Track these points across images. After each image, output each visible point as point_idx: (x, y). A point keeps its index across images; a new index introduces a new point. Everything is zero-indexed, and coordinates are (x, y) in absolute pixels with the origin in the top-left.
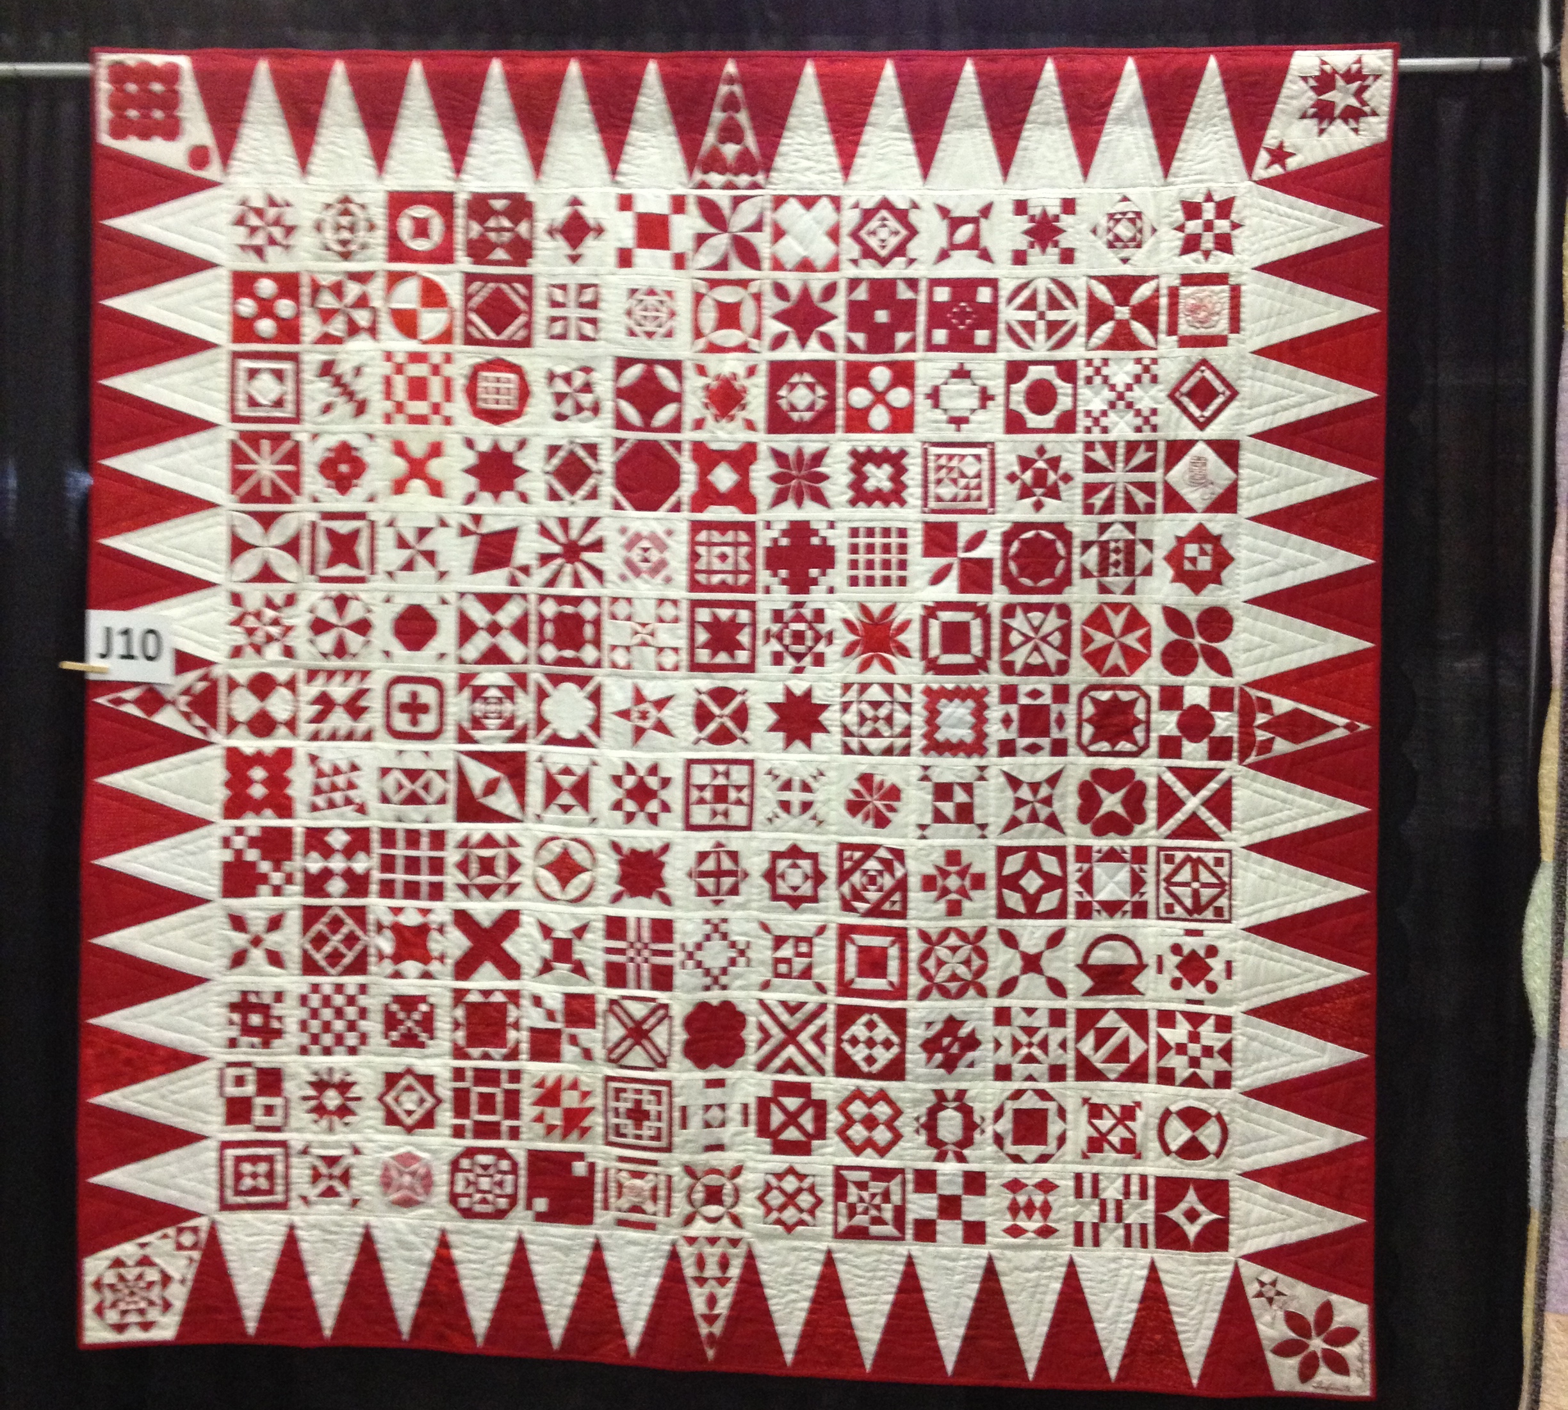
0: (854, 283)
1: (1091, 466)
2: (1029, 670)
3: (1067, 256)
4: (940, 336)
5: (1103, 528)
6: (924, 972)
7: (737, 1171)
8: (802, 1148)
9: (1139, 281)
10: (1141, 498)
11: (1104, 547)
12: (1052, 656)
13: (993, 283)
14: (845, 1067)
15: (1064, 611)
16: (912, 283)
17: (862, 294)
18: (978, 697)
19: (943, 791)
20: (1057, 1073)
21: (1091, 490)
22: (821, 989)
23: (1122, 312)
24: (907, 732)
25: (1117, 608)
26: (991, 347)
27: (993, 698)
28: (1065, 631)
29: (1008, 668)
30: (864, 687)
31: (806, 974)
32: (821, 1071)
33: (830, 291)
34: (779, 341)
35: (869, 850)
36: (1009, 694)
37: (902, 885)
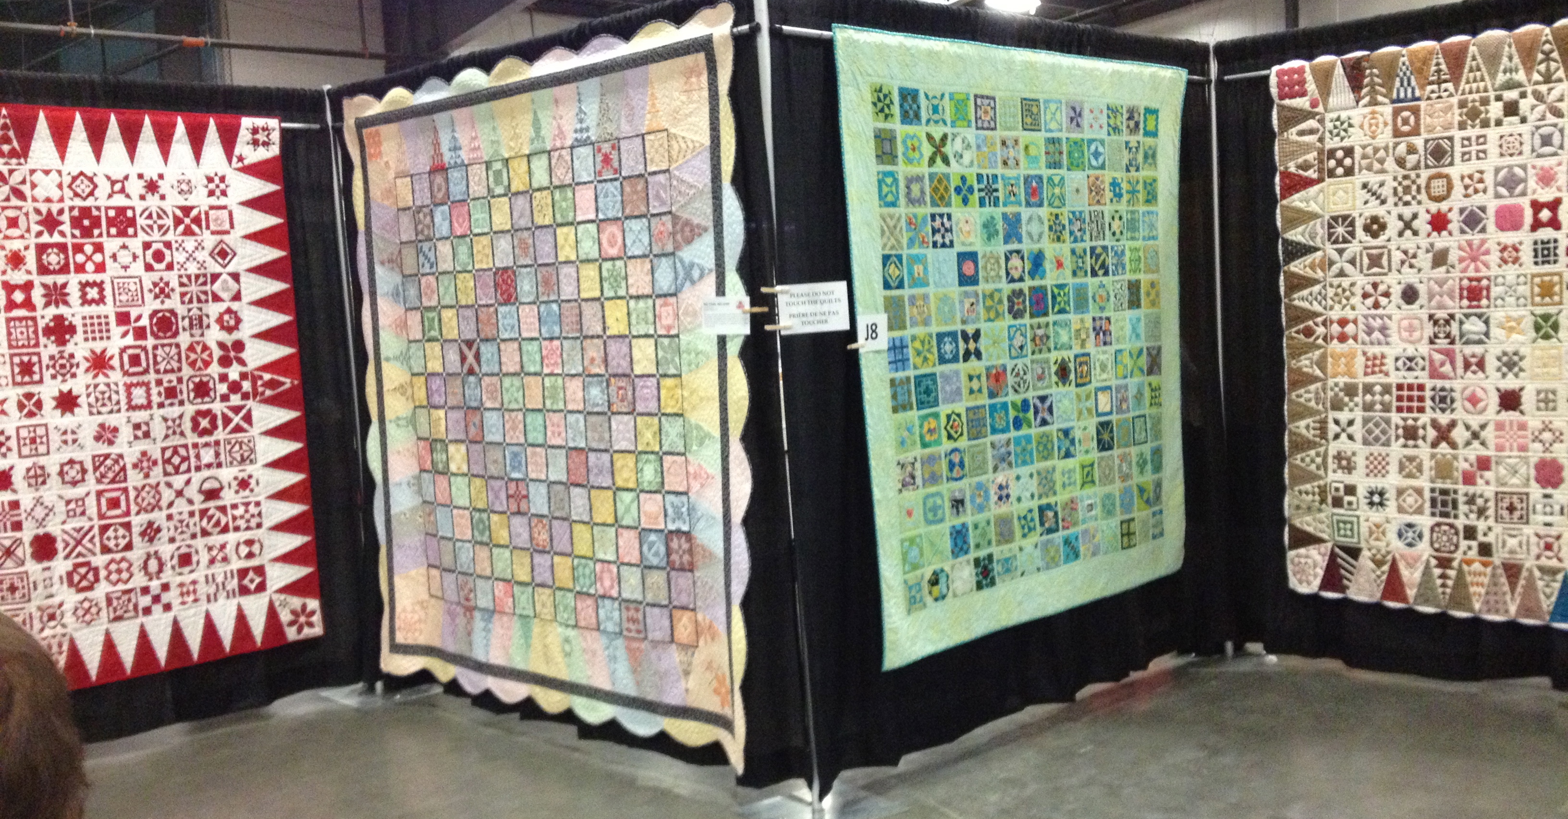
0: (72, 209)
1: (182, 285)
2: (166, 371)
3: (163, 197)
4: (113, 231)
5: (189, 310)
6: (137, 504)
7: (61, 605)
8: (90, 588)
9: (191, 208)
10: (203, 297)
11: (191, 319)
12: (175, 365)
13: (133, 209)
14: (106, 550)
15: (178, 346)
16: (98, 209)
17: (76, 213)
18: (147, 385)
19: (137, 427)
20: (194, 536)
21: (183, 295)
22: (90, 519)
23: (187, 221)
24: (118, 403)
25: (198, 343)
26: (135, 235)
27: (153, 384)
28: (179, 354)
29: (157, 372)
30: (96, 386)
31: (83, 513)
32: (94, 554)
33: (61, 212)
34: (39, 234)
35: (107, 456)
36: (159, 383)
37: (123, 469)
